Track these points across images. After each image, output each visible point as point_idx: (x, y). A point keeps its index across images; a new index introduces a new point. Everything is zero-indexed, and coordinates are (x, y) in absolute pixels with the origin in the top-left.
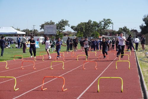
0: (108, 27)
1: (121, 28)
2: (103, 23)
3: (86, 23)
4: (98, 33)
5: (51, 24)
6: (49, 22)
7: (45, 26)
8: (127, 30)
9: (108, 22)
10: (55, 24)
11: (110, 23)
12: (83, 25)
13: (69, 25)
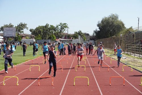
0: (64, 31)
1: (77, 32)
2: (60, 27)
3: (43, 26)
4: (54, 37)
5: (10, 27)
6: (8, 25)
7: (4, 29)
8: (81, 34)
9: (64, 26)
10: (14, 27)
11: (66, 27)
12: (41, 28)
13: (27, 28)
